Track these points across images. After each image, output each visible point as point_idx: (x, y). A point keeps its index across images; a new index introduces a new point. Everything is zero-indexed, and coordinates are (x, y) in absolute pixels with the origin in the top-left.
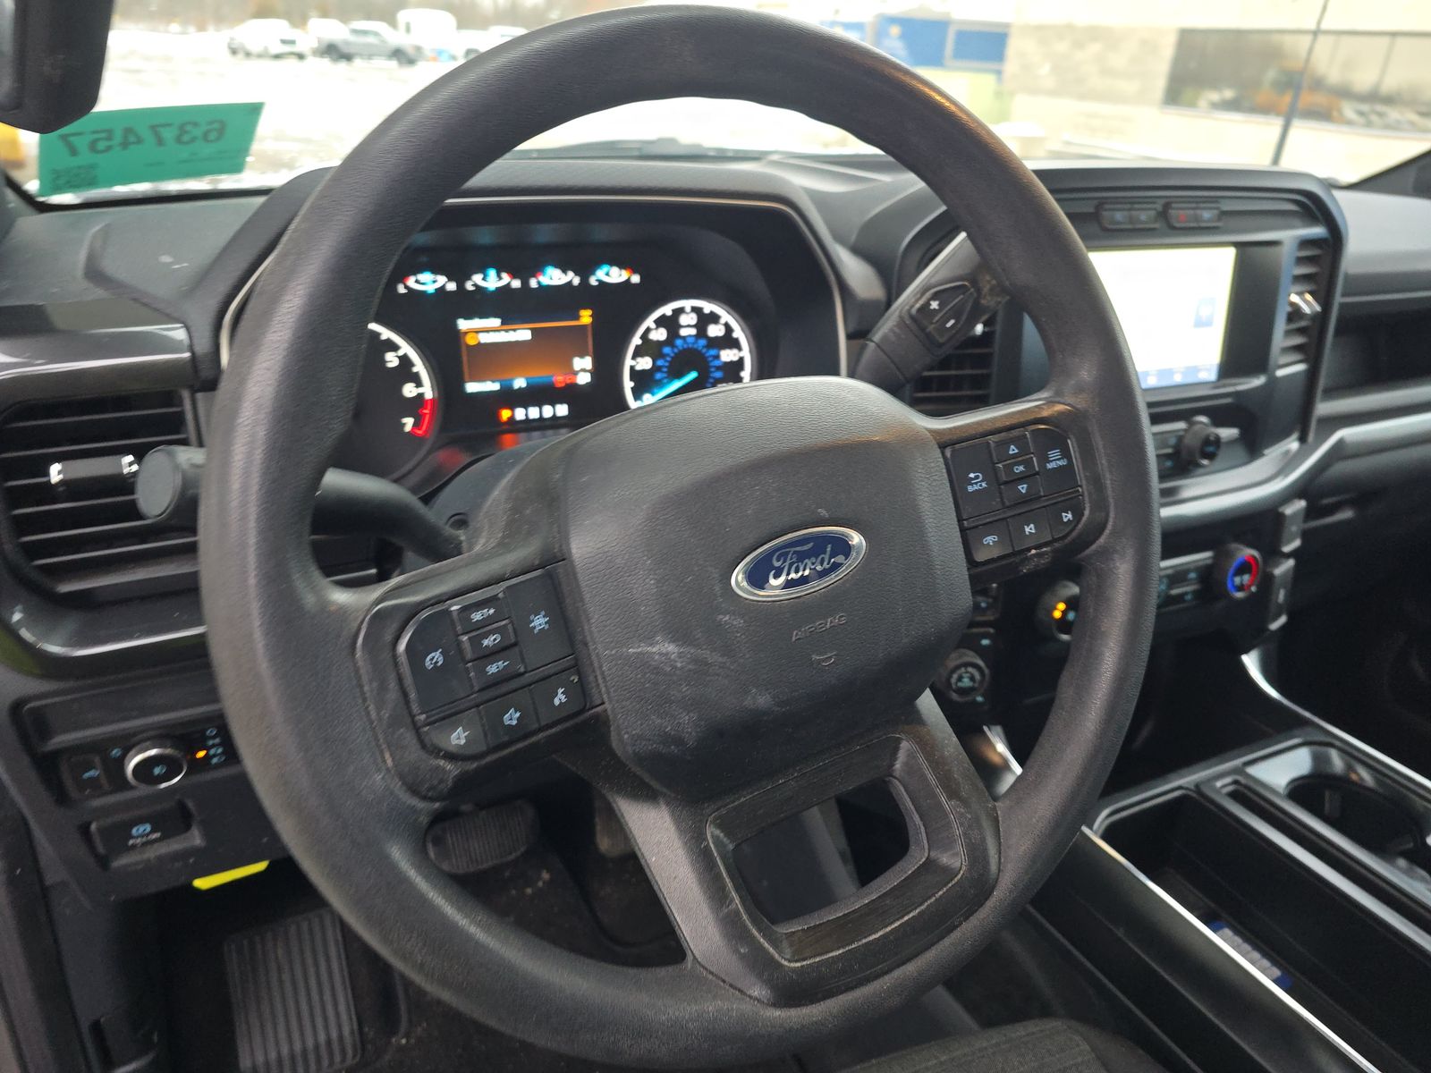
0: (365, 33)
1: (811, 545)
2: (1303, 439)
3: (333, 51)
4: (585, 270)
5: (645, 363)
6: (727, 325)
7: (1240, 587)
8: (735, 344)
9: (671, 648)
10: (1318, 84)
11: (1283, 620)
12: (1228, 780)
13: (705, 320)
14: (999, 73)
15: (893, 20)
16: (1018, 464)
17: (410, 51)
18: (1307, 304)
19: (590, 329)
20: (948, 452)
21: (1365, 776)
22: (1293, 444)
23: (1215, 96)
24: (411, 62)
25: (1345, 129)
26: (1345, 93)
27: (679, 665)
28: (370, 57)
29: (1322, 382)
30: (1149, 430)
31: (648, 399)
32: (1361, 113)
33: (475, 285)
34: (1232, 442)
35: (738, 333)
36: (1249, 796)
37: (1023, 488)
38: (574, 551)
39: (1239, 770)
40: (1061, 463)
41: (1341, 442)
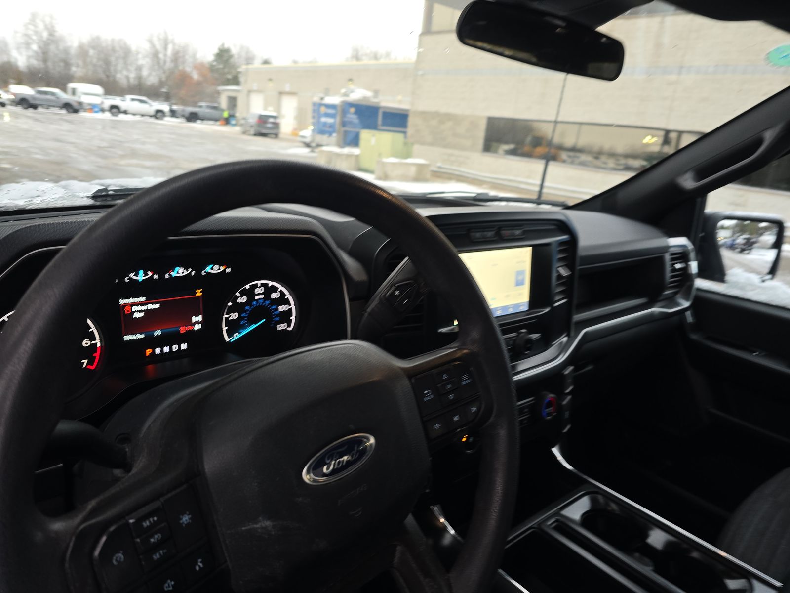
0: (46, 93)
1: (346, 447)
2: (568, 335)
3: (24, 102)
4: (199, 268)
5: (234, 316)
6: (281, 291)
7: (548, 413)
8: (287, 302)
9: (268, 523)
10: (549, 144)
11: (568, 427)
12: (553, 520)
13: (269, 290)
14: (405, 133)
15: (351, 105)
16: (448, 384)
17: (75, 105)
18: (564, 272)
19: (201, 300)
20: (413, 381)
21: (614, 506)
22: (565, 339)
23: (506, 147)
24: (76, 111)
25: (563, 164)
26: (561, 148)
27: (273, 533)
28: (49, 107)
29: (575, 302)
30: (502, 338)
31: (237, 336)
32: (570, 157)
33: (130, 278)
34: (538, 340)
35: (288, 296)
36: (564, 527)
37: (451, 397)
38: (207, 470)
39: (557, 513)
40: (469, 381)
41: (586, 333)
